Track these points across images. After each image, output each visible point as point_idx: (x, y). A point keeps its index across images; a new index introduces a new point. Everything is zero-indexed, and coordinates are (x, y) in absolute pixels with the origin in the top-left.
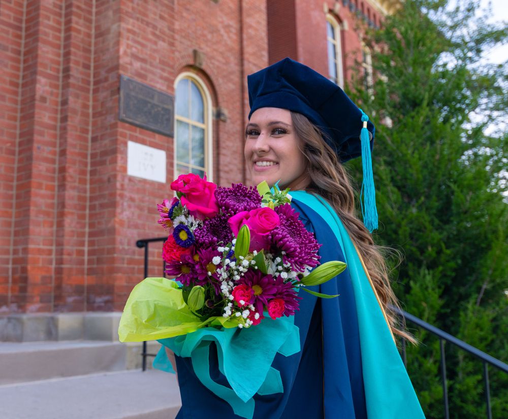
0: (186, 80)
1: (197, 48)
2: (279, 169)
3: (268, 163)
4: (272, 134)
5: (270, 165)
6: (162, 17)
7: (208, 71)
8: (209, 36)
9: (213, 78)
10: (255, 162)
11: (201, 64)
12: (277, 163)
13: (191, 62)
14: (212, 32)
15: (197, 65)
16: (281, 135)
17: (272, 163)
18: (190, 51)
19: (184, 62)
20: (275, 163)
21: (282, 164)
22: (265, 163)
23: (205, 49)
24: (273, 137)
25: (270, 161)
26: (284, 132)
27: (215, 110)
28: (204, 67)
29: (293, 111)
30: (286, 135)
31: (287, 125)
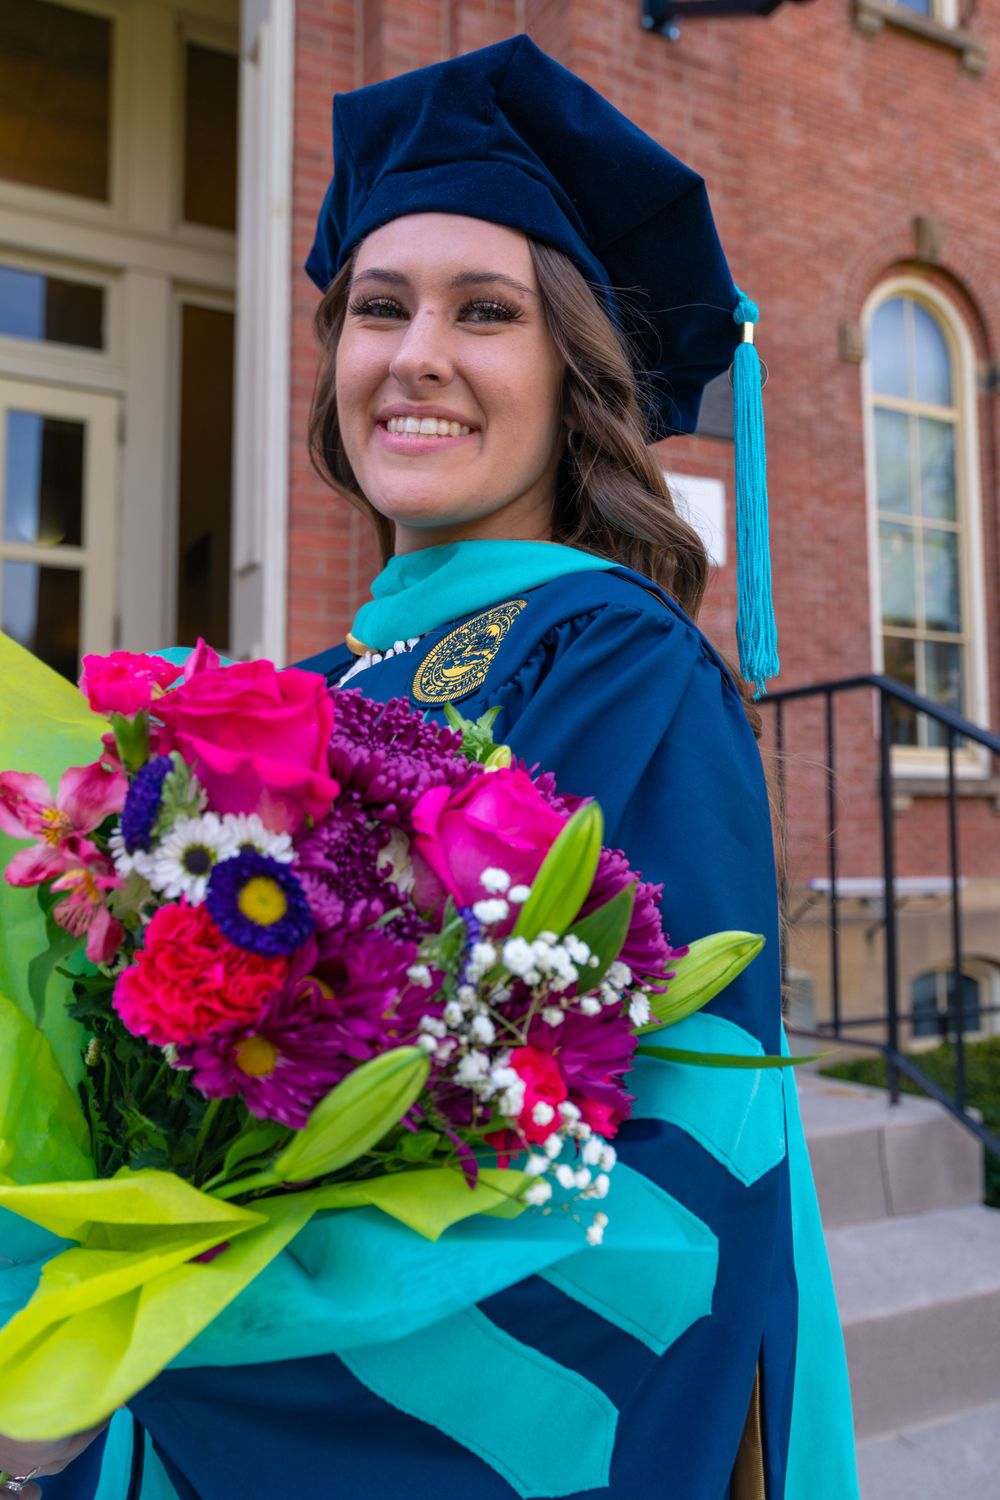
0: (895, 302)
1: (922, 210)
2: (481, 449)
3: (444, 427)
4: (460, 319)
5: (449, 435)
6: (699, 124)
7: (959, 268)
8: (959, 174)
9: (974, 284)
10: (382, 422)
11: (934, 251)
12: (475, 429)
13: (906, 249)
14: (966, 162)
15: (925, 254)
16: (495, 326)
17: (455, 428)
18: (904, 222)
19: (887, 254)
20: (466, 430)
21: (495, 434)
22: (430, 426)
23: (947, 208)
24: (463, 329)
25: (450, 418)
26: (507, 314)
27: (983, 368)
28: (946, 256)
29: (538, 238)
30: (514, 326)
31: (521, 289)
